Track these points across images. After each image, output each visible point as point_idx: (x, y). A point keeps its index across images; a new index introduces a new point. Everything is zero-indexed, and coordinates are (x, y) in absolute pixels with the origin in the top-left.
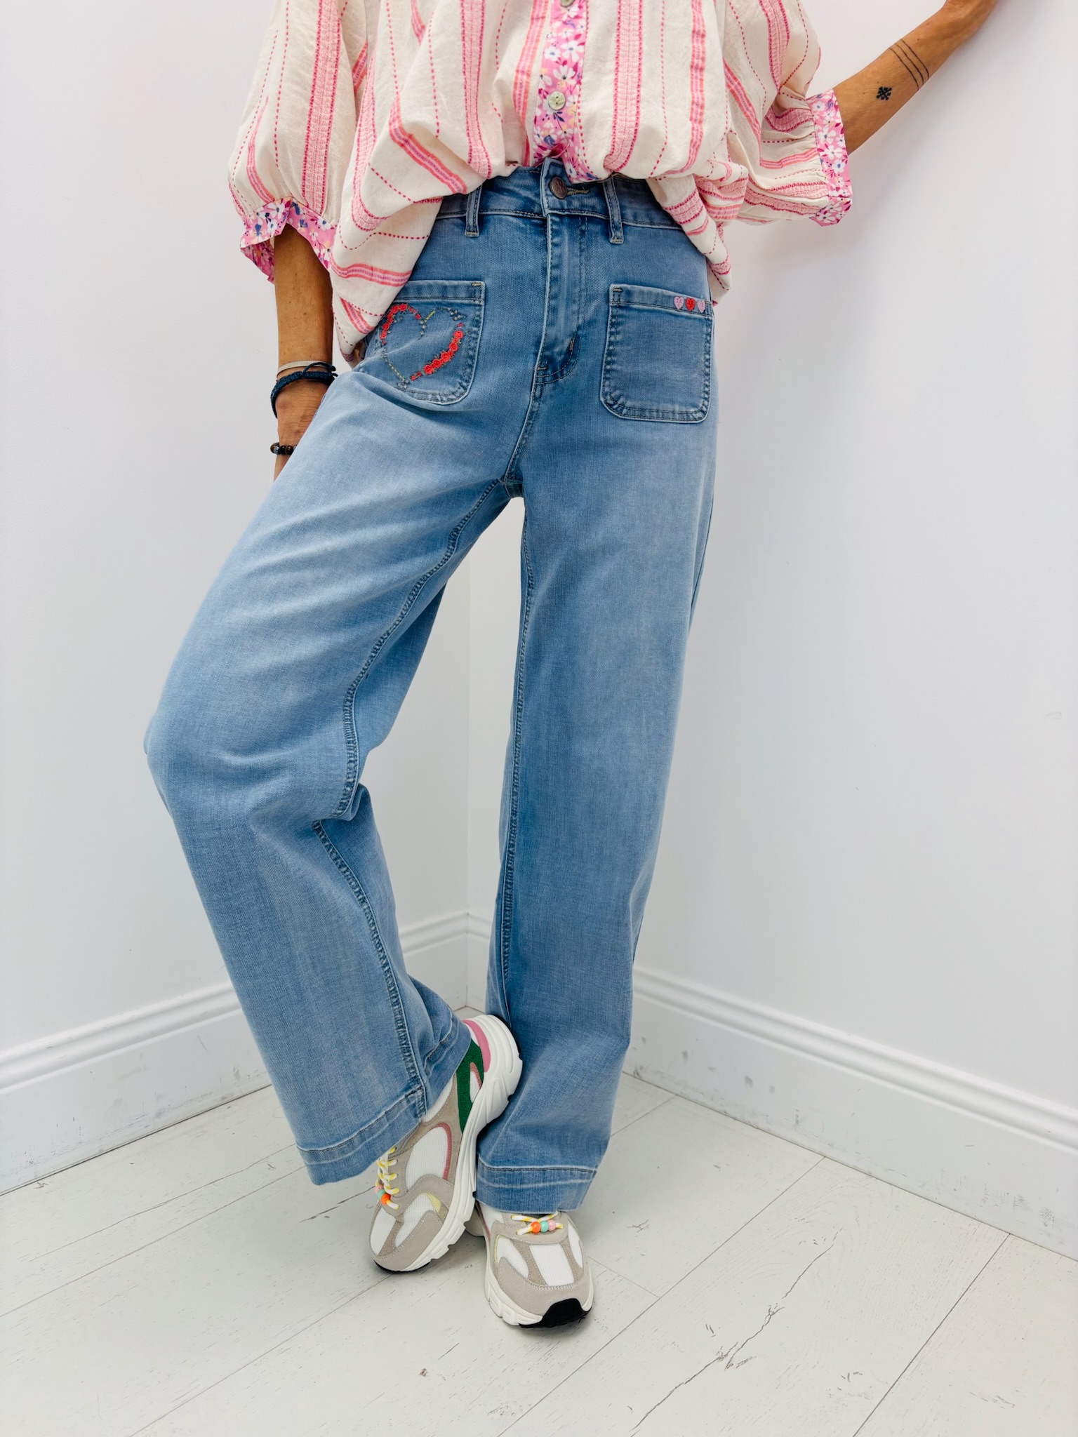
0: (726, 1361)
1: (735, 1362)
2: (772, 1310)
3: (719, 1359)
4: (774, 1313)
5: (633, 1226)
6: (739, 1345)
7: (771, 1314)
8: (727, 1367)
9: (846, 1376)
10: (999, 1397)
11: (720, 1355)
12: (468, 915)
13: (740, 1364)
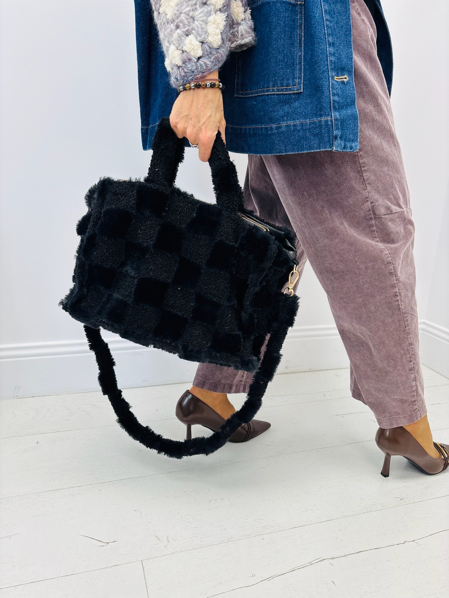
12: (424, 323)
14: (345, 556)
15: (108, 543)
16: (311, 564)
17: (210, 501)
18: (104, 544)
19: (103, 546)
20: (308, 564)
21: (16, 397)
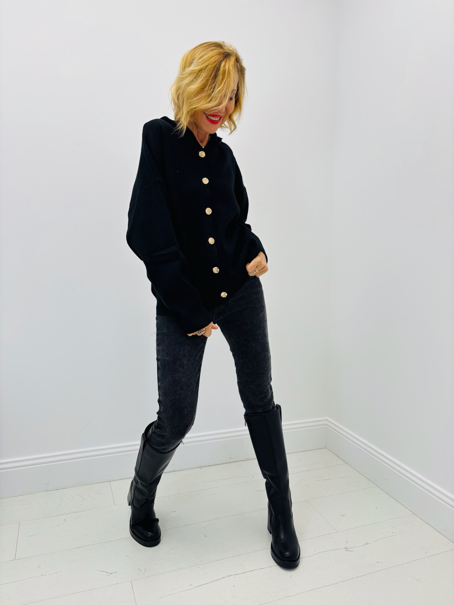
0: (347, 549)
1: (348, 551)
2: (367, 543)
3: (345, 548)
5: (341, 515)
6: (352, 547)
7: (367, 544)
8: (346, 551)
9: (377, 562)
10: (419, 580)
12: (327, 420)
13: (350, 551)
14: (243, 573)
15: (112, 573)
16: (223, 578)
17: (171, 549)
18: (110, 574)
21: (46, 490)
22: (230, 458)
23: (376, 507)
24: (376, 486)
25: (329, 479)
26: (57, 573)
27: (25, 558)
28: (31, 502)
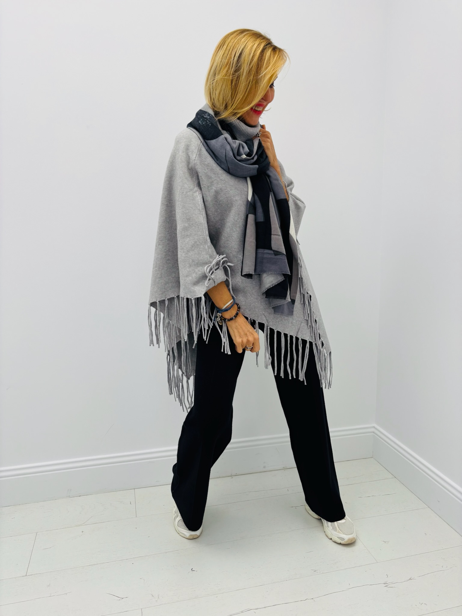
1: (388, 587)
3: (384, 583)
4: (411, 579)
5: (383, 541)
6: (393, 583)
7: (410, 579)
8: (385, 586)
9: (421, 603)
11: (385, 583)
12: (374, 427)
13: (390, 587)
14: (265, 608)
15: (123, 598)
16: (242, 612)
17: (189, 572)
18: (120, 599)
19: (120, 600)
20: (240, 612)
21: (69, 496)
22: (264, 467)
23: (425, 534)
24: (428, 507)
25: (373, 496)
26: (66, 594)
27: (36, 574)
28: (52, 510)
